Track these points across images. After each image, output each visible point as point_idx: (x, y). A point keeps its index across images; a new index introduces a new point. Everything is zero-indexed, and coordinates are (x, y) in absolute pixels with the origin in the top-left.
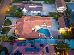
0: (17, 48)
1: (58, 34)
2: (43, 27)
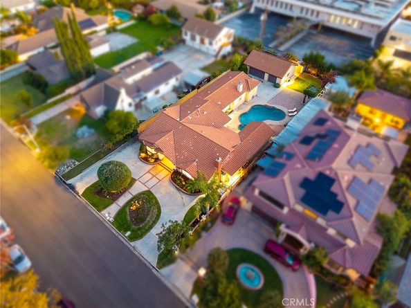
0: (286, 178)
1: (292, 95)
2: (239, 108)
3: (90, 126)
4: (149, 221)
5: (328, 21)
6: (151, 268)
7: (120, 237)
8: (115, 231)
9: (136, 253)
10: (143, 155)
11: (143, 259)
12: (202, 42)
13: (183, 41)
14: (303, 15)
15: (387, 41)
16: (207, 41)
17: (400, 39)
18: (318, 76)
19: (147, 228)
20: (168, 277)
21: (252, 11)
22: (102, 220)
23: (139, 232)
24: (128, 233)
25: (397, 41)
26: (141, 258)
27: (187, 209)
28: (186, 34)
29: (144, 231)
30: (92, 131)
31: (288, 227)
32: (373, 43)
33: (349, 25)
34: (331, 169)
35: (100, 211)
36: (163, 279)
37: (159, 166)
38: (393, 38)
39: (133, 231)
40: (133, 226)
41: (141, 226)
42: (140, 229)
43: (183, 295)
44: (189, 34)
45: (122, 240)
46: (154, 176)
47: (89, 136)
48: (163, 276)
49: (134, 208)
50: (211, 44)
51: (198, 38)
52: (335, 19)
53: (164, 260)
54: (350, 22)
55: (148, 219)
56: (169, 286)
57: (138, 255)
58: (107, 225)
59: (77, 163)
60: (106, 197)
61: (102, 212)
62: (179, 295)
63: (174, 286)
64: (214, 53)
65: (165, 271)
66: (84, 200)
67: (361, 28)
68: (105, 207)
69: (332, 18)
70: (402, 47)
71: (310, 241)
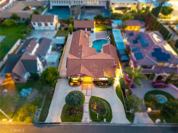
1: (101, 33)
3: (27, 87)
4: (107, 108)
5: (87, 4)
6: (129, 125)
7: (103, 125)
8: (97, 124)
9: (117, 125)
10: (72, 84)
11: (123, 125)
12: (46, 25)
13: (33, 28)
14: (76, 4)
15: (111, 5)
16: (49, 24)
17: (116, 3)
18: (101, 23)
19: (109, 111)
20: (139, 123)
21: (51, 8)
22: (86, 125)
23: (109, 116)
24: (105, 120)
25: (115, 4)
26: (122, 125)
27: (115, 92)
28: (34, 24)
29: (110, 114)
30: (31, 89)
31: (158, 73)
32: (106, 8)
33: (95, 4)
34: (156, 46)
35: (80, 121)
36: (138, 125)
37: (84, 84)
38: (113, 4)
39: (105, 117)
40: (104, 115)
41: (107, 113)
42: (107, 114)
43: (151, 124)
44: (36, 23)
45: (105, 125)
46: (87, 89)
47: (31, 93)
48: (137, 124)
49: (95, 108)
50: (52, 24)
51: (43, 24)
52: (89, 3)
53: (130, 118)
54: (95, 2)
55: (106, 108)
56: (143, 125)
57: (119, 125)
58: (91, 125)
59: (41, 109)
60: (77, 113)
61: (83, 121)
62: (150, 125)
63: (144, 124)
64: (54, 29)
65: (135, 121)
66: (66, 123)
67: (100, 3)
68: (81, 118)
69: (88, 2)
70: (117, 6)
71: (168, 73)
